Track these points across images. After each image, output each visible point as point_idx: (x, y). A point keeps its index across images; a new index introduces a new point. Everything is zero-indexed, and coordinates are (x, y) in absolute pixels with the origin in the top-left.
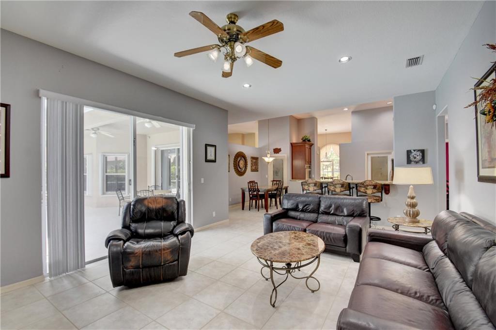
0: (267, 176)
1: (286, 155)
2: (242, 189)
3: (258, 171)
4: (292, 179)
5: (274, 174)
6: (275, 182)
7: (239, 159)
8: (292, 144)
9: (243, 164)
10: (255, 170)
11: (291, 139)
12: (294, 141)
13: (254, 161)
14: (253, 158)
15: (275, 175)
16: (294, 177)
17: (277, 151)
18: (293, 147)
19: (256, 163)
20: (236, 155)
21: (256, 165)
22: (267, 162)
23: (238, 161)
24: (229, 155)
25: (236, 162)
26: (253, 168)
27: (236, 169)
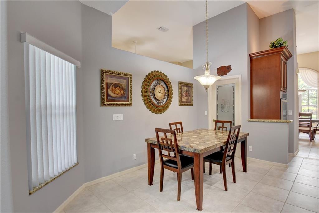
0: (206, 113)
1: (240, 76)
2: (147, 140)
3: (192, 105)
4: (252, 117)
5: (217, 110)
6: (220, 124)
7: (153, 84)
8: (250, 57)
9: (163, 91)
10: (186, 102)
11: (249, 47)
12: (254, 50)
13: (185, 88)
14: (182, 84)
15: (220, 110)
16: (254, 114)
17: (223, 71)
18: (254, 63)
19: (189, 92)
20: (147, 76)
21: (188, 95)
22: (204, 86)
23: (152, 87)
24: (130, 75)
25: (146, 88)
26: (184, 100)
27: (147, 100)
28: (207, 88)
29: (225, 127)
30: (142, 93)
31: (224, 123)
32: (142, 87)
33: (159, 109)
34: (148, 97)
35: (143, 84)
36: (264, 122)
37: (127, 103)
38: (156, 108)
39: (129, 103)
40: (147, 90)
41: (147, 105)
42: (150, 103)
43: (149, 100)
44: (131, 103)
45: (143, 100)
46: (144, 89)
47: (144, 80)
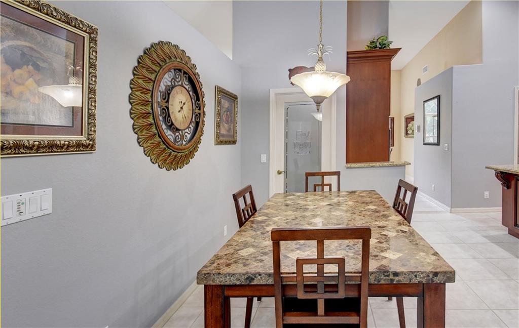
3: (234, 142)
4: (347, 161)
7: (166, 81)
10: (227, 136)
14: (222, 93)
16: (351, 155)
18: (351, 69)
19: (231, 113)
20: (146, 52)
21: (230, 119)
22: (313, 98)
23: (162, 87)
24: (91, 28)
25: (145, 91)
26: (223, 131)
27: (147, 129)
28: (319, 101)
29: (327, 185)
30: (131, 103)
31: (325, 177)
32: (132, 82)
33: (179, 155)
34: (151, 120)
35: (134, 74)
36: (372, 167)
37: (75, 138)
38: (173, 153)
39: (83, 138)
40: (148, 97)
41: (145, 145)
42: (157, 139)
43: (154, 130)
44: (93, 140)
45: (134, 129)
46: (138, 93)
47: (139, 63)
